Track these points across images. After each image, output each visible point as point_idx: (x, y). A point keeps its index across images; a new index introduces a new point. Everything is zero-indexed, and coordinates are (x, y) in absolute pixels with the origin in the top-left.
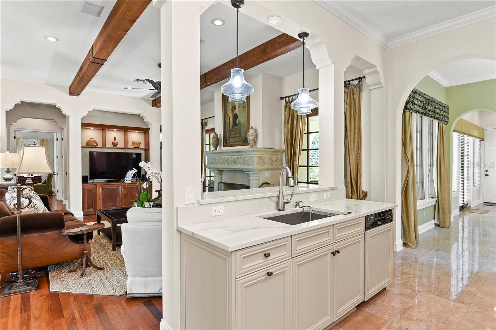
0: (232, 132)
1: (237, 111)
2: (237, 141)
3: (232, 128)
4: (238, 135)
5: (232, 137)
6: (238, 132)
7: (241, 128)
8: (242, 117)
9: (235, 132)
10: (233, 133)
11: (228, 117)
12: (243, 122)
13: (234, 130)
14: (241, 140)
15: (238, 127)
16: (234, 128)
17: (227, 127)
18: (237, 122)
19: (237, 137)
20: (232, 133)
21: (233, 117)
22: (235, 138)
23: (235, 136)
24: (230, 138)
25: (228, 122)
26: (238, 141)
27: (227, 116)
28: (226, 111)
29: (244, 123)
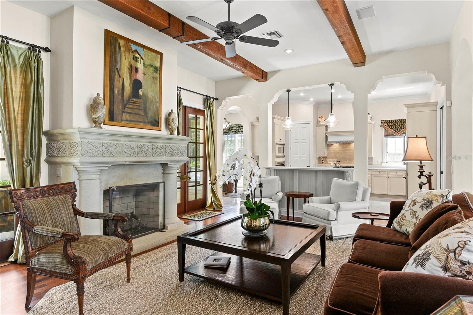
0: (129, 104)
1: (140, 76)
2: (139, 120)
3: (130, 97)
4: (142, 113)
5: (128, 113)
6: (141, 108)
7: (148, 105)
8: (150, 90)
9: (135, 107)
10: (130, 106)
11: (120, 77)
12: (152, 97)
13: (132, 103)
14: (146, 121)
15: (141, 101)
16: (134, 100)
17: (116, 92)
18: (141, 92)
19: (139, 115)
20: (127, 106)
21: (132, 82)
22: (134, 115)
23: (134, 112)
24: (123, 112)
25: (118, 84)
26: (141, 121)
27: (116, 73)
28: (116, 66)
29: (154, 100)
